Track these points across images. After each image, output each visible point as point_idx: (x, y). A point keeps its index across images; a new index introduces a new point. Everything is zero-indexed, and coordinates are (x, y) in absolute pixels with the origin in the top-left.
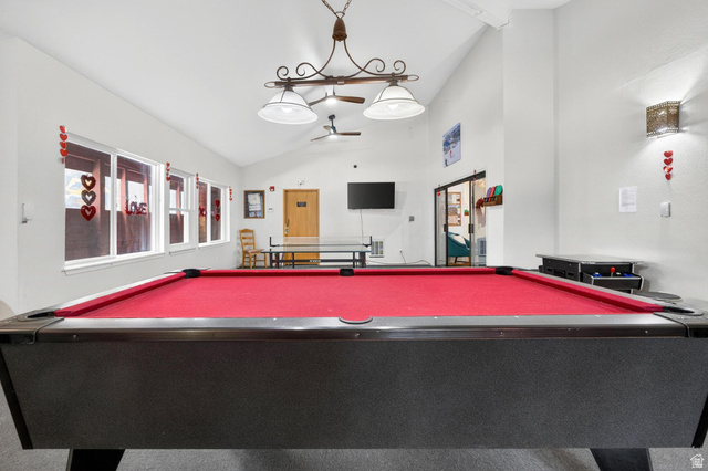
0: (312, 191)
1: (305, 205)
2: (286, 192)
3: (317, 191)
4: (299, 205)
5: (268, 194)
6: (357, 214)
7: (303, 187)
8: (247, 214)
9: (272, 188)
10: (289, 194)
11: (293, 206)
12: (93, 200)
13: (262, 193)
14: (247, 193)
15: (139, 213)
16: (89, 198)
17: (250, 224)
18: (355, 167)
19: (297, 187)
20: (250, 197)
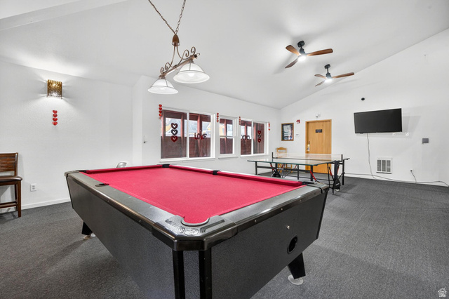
0: (326, 121)
1: (321, 131)
2: (308, 123)
3: (330, 121)
4: (317, 131)
5: (296, 125)
6: (364, 137)
7: (319, 119)
8: (283, 138)
9: (299, 121)
10: (310, 124)
11: (312, 132)
12: (176, 133)
13: (292, 125)
14: (283, 125)
15: (202, 138)
16: (174, 133)
17: (285, 144)
18: (363, 99)
19: (314, 119)
20: (285, 127)
